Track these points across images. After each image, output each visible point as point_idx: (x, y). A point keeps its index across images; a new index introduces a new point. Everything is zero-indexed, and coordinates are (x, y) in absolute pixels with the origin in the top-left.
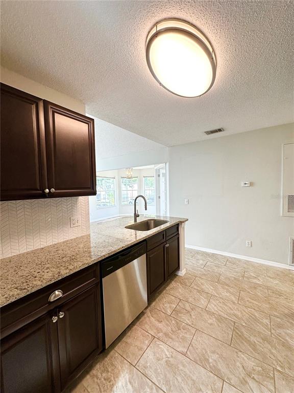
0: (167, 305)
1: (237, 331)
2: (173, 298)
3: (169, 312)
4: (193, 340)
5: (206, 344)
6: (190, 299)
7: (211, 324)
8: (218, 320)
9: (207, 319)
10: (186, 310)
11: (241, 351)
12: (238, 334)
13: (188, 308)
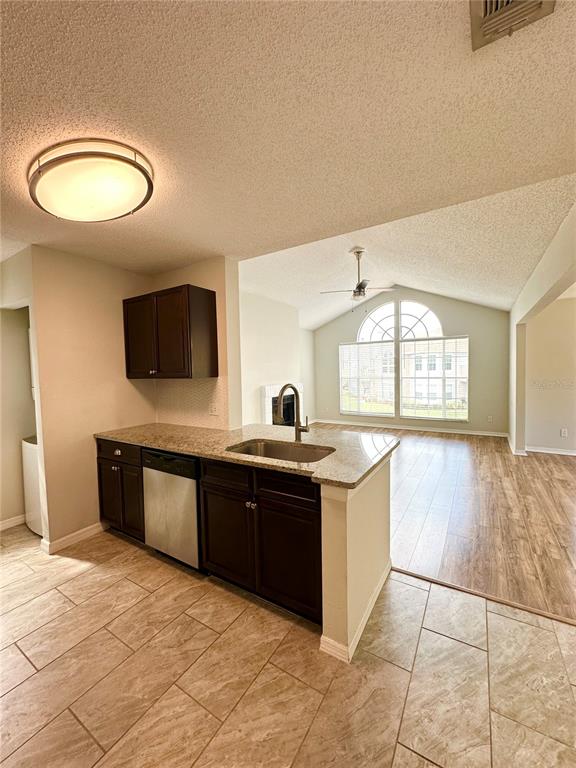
0: (211, 609)
1: (83, 743)
2: (230, 620)
3: (190, 612)
4: (118, 641)
5: (101, 661)
6: (216, 656)
7: (131, 684)
8: (132, 706)
9: (146, 678)
10: (185, 641)
12: (76, 742)
13: (190, 646)
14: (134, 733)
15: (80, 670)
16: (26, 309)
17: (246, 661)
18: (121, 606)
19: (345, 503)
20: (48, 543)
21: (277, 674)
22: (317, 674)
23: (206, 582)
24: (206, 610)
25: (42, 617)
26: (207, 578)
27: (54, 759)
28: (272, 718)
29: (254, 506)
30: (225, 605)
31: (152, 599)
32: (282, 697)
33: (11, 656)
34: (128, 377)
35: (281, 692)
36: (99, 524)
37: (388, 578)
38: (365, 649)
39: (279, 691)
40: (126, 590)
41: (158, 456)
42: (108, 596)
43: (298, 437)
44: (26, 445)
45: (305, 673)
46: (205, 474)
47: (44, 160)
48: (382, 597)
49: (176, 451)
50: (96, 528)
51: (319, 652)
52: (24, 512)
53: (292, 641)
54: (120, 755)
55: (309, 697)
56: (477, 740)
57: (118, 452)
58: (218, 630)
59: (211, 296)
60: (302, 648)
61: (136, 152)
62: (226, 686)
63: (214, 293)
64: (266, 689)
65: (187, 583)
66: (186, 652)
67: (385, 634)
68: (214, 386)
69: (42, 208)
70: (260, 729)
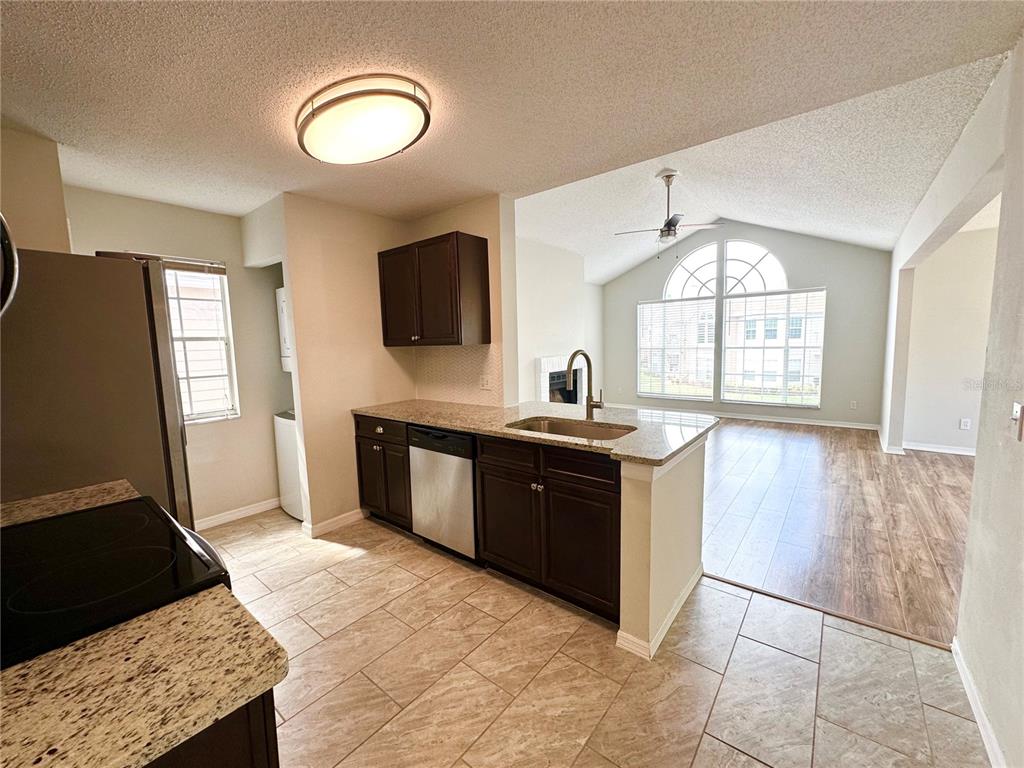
0: (491, 599)
1: (380, 700)
2: (514, 611)
3: (469, 600)
4: (398, 621)
5: (384, 636)
6: (501, 641)
7: (417, 658)
8: (422, 675)
9: (432, 654)
10: (468, 626)
11: (343, 682)
12: (373, 698)
13: (473, 630)
14: (427, 696)
15: (365, 642)
16: (280, 265)
17: (535, 649)
18: (395, 591)
19: (650, 484)
20: (310, 526)
21: (569, 663)
22: (614, 667)
23: (482, 574)
24: (486, 600)
25: (318, 594)
26: (484, 571)
27: (357, 707)
28: (566, 700)
29: (541, 488)
30: (507, 597)
31: (427, 586)
32: (576, 683)
33: (296, 624)
34: (386, 344)
35: (575, 679)
36: (359, 510)
37: (698, 583)
38: (669, 648)
39: (572, 677)
40: (398, 577)
41: (428, 433)
42: (380, 580)
43: (590, 414)
44: (279, 421)
45: (602, 665)
46: (483, 452)
47: (318, 102)
48: (691, 602)
49: (449, 427)
50: (356, 514)
51: (615, 648)
52: (278, 495)
53: (585, 635)
54: (417, 711)
55: (606, 685)
56: (797, 740)
57: (380, 430)
58: (502, 619)
59: (482, 243)
60: (595, 643)
61: (416, 84)
62: (515, 668)
63: (486, 240)
64: (557, 674)
65: (461, 573)
66: (469, 636)
67: (694, 637)
68: (485, 355)
69: (308, 153)
70: (554, 706)
